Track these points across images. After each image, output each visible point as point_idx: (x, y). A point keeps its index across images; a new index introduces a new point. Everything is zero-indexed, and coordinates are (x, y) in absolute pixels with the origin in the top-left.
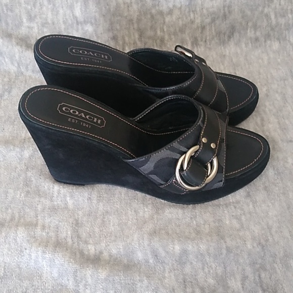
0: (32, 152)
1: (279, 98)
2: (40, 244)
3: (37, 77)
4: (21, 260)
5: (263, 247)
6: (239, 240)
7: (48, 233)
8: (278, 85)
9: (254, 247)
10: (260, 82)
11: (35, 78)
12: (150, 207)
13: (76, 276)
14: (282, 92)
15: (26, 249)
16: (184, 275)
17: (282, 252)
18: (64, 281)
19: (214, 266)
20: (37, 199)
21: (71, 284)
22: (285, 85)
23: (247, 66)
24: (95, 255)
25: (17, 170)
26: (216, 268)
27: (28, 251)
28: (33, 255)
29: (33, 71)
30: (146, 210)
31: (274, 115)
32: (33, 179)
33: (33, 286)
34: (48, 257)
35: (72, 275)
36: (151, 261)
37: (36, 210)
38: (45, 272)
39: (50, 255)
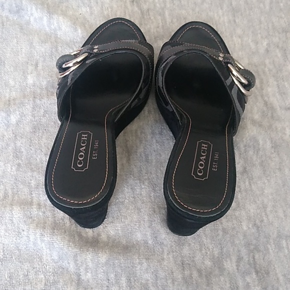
0: (19, 116)
1: (279, 55)
2: (37, 226)
4: (19, 241)
5: (258, 228)
7: (44, 212)
8: (279, 38)
9: (249, 228)
10: (260, 33)
11: (13, 20)
13: (77, 260)
14: (282, 47)
15: (23, 231)
16: (182, 257)
17: (276, 233)
18: (65, 264)
19: (211, 247)
20: (30, 174)
21: (72, 267)
22: (287, 38)
23: (248, 12)
24: (93, 238)
26: (213, 249)
27: (25, 233)
28: (32, 238)
29: (10, 11)
30: (143, 187)
31: (273, 76)
32: (23, 150)
33: (34, 268)
34: (47, 240)
35: (72, 259)
36: (150, 242)
37: (29, 186)
38: (44, 254)
39: (48, 238)
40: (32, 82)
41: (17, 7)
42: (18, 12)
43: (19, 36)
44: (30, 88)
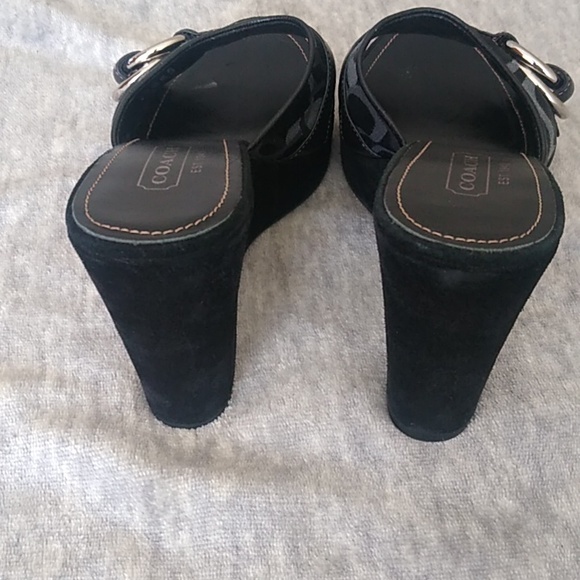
2: (51, 423)
3: (34, 50)
6: (565, 402)
7: (72, 396)
11: (30, 53)
12: (330, 328)
13: (152, 498)
15: (15, 436)
16: (434, 489)
18: (120, 513)
19: (509, 465)
20: (41, 317)
21: (138, 521)
24: (197, 450)
26: (515, 471)
27: (20, 441)
28: (36, 452)
29: (24, 37)
30: (321, 335)
32: (30, 271)
33: (36, 527)
34: (74, 452)
35: (139, 495)
36: (346, 458)
37: (39, 343)
39: (78, 447)
40: (61, 150)
41: (38, 28)
42: (41, 37)
43: (39, 78)
44: (56, 161)
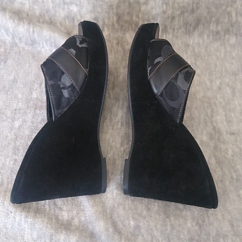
0: (21, 122)
1: (229, 92)
3: (30, 49)
4: (6, 221)
5: (200, 226)
8: (230, 80)
9: (192, 225)
10: (215, 74)
11: (28, 50)
13: (52, 239)
14: (232, 86)
15: (11, 212)
17: (215, 232)
19: (160, 239)
22: (236, 80)
23: (206, 57)
24: (67, 221)
25: (8, 138)
27: (13, 215)
28: (18, 218)
29: (26, 43)
31: (223, 108)
34: (30, 221)
35: (49, 238)
38: (26, 233)
39: (31, 219)
40: (36, 96)
41: (31, 41)
42: (32, 44)
43: (31, 62)
44: (33, 101)
